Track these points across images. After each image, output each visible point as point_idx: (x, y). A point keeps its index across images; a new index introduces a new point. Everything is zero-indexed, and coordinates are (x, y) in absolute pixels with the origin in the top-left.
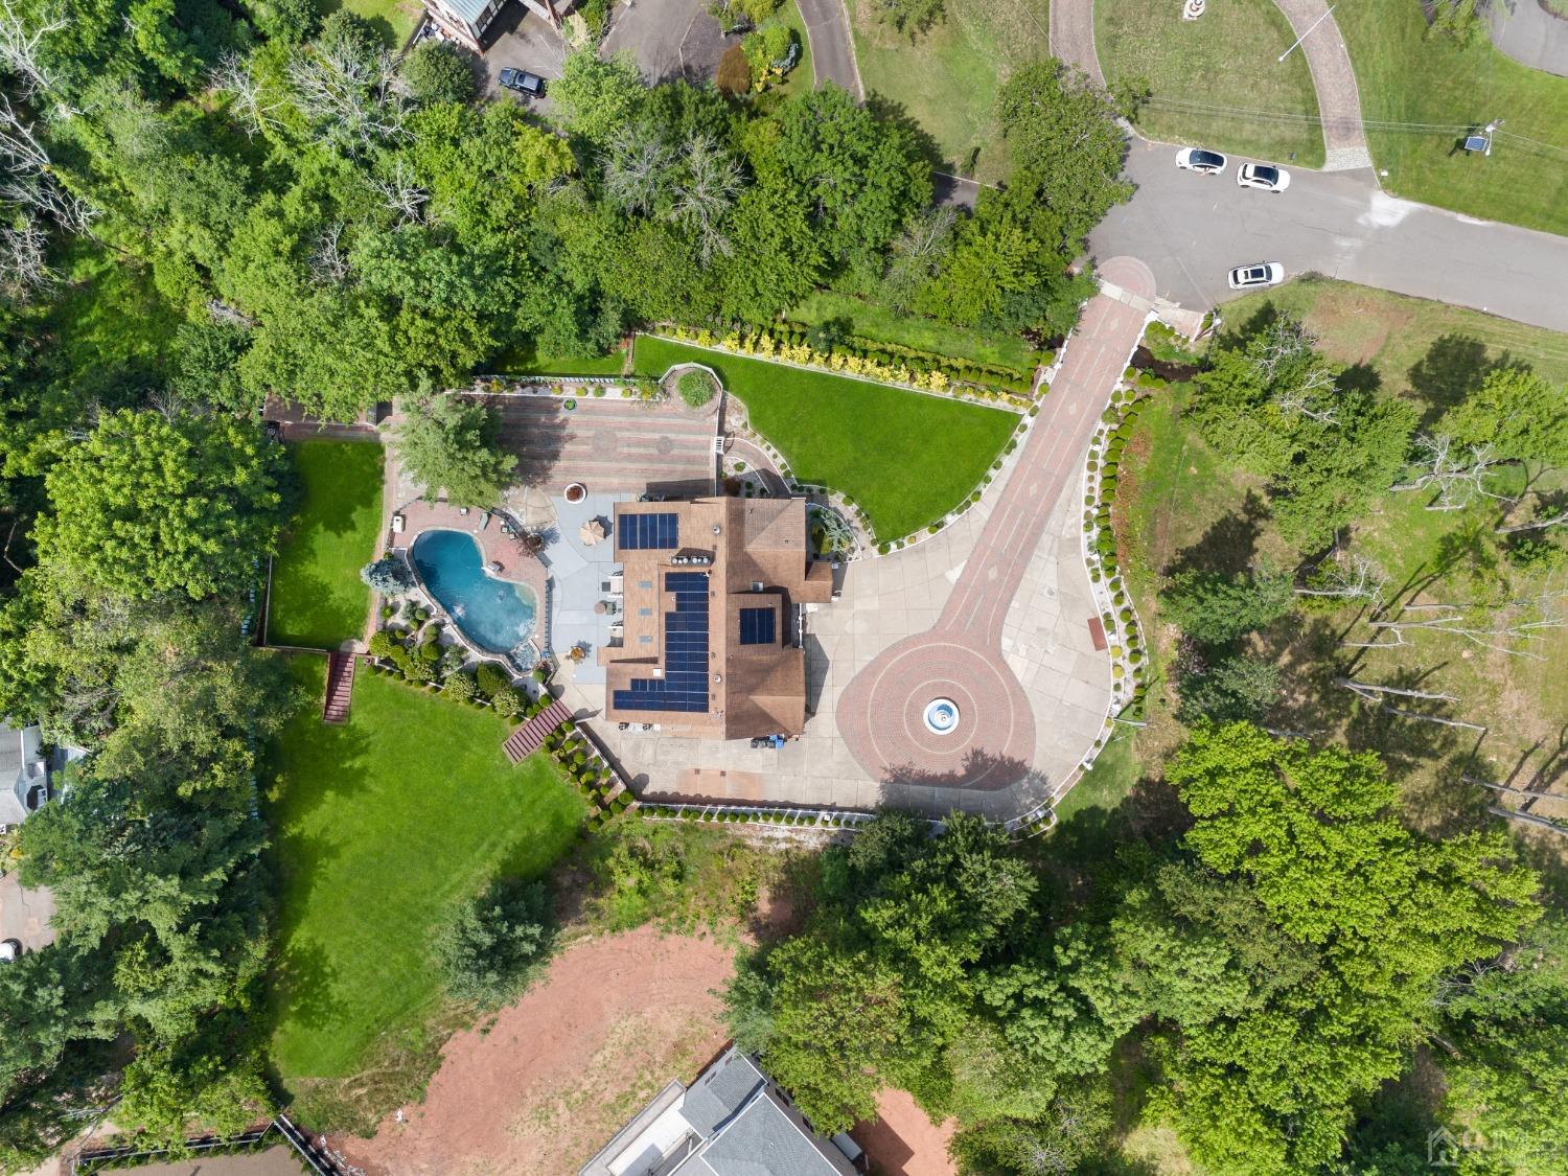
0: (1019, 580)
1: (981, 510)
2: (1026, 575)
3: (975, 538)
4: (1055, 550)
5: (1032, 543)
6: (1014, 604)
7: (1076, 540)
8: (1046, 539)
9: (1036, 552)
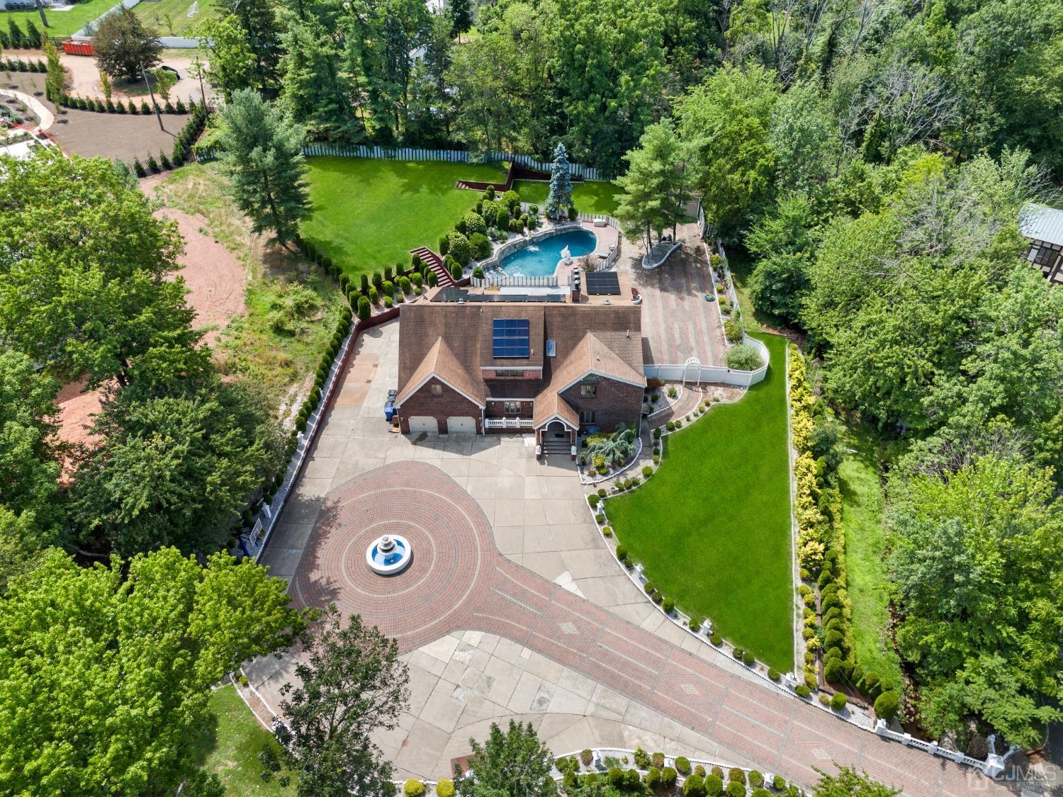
0: (559, 661)
1: (652, 618)
2: (566, 671)
3: (614, 610)
4: (605, 714)
5: (614, 682)
6: (527, 653)
7: (621, 742)
8: (620, 702)
9: (600, 688)
